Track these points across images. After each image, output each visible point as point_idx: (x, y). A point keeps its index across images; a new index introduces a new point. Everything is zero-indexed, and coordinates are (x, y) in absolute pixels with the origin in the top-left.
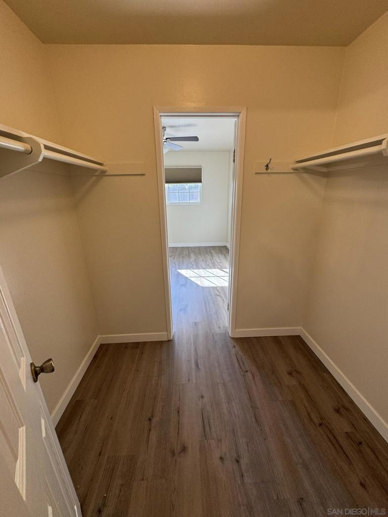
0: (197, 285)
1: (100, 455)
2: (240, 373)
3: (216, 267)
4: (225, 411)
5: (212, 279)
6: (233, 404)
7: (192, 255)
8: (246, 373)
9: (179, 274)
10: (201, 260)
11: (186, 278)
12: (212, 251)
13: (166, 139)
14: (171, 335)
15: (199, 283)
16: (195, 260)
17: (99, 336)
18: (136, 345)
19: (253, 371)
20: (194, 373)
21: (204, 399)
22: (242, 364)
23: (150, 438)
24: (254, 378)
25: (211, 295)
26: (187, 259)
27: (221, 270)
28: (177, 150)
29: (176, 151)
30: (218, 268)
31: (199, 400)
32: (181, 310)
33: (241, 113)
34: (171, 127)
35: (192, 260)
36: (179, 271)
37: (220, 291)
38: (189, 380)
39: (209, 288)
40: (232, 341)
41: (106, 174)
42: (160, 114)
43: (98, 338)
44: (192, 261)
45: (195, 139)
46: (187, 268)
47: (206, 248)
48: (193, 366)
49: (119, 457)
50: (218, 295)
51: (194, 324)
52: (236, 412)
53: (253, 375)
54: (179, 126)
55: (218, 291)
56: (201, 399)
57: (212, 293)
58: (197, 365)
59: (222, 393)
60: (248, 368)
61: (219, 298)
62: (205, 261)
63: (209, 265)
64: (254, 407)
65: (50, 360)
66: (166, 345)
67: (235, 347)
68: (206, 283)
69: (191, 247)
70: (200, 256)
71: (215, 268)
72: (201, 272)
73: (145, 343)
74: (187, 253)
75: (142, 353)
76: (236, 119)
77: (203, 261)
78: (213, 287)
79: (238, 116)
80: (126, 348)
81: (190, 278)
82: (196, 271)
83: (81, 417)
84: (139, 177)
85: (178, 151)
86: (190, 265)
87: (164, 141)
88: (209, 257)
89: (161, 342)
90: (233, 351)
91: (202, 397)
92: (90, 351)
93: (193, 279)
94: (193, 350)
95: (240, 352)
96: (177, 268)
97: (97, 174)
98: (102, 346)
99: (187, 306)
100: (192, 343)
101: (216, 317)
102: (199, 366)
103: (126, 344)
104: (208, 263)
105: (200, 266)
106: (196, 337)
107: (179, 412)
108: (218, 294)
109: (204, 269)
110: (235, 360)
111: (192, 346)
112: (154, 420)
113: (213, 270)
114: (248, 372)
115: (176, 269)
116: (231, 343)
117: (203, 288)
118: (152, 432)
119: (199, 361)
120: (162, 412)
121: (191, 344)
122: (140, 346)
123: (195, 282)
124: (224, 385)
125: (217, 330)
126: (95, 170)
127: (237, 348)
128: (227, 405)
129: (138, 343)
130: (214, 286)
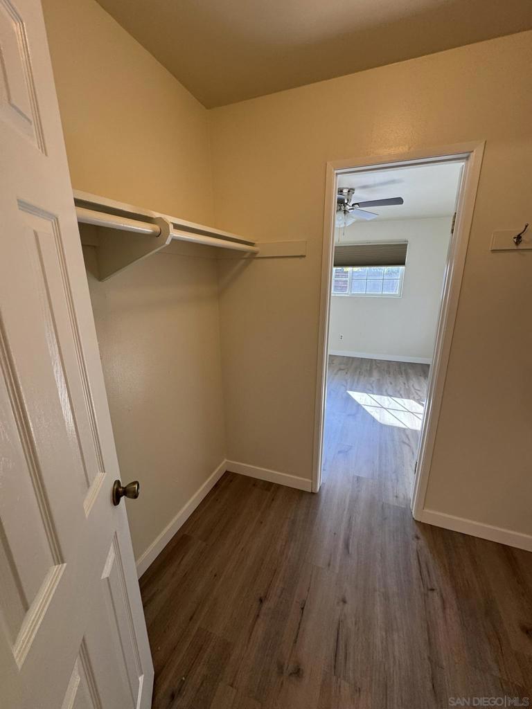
0: (374, 420)
1: (191, 620)
2: (420, 587)
3: (412, 397)
4: (378, 642)
5: (401, 415)
6: (396, 637)
7: (375, 374)
8: (430, 593)
9: (349, 397)
10: (388, 381)
11: (359, 405)
12: (410, 371)
13: (353, 205)
14: (316, 487)
15: (377, 416)
16: (379, 380)
17: (226, 460)
18: (268, 486)
19: (444, 595)
20: (339, 558)
21: (346, 605)
22: (425, 573)
23: (255, 629)
24: (444, 608)
25: (393, 440)
26: (366, 378)
27: (420, 403)
28: (368, 219)
29: (366, 221)
30: (414, 399)
31: (338, 603)
32: (340, 452)
33: (473, 151)
34: (364, 187)
35: (373, 379)
36: (350, 393)
37: (410, 437)
38: (329, 565)
39: (392, 428)
40: (416, 527)
41: (258, 256)
42: (336, 172)
43: (224, 462)
44: (373, 381)
45: (399, 201)
46: (363, 391)
47: (400, 364)
48: (341, 545)
49: (211, 633)
50: (404, 443)
51: (356, 479)
52: (397, 654)
53: (444, 602)
54: (375, 185)
55: (407, 436)
56: (341, 603)
57: (396, 438)
58: (347, 546)
59: (379, 609)
60: (436, 585)
61: (406, 449)
62: (393, 384)
63: (399, 392)
64: (434, 662)
65: (136, 482)
66: (306, 499)
67: (418, 538)
68: (387, 419)
69: (375, 360)
70: (387, 376)
71: (409, 398)
72: (385, 400)
73: (279, 487)
74: (368, 368)
75: (273, 500)
76: (463, 164)
77: (391, 383)
78: (399, 428)
79: (467, 158)
80: (254, 485)
81: (366, 407)
82: (375, 397)
83: (182, 559)
84: (298, 259)
85: (371, 221)
86: (370, 387)
87: (349, 208)
88: (401, 380)
89: (302, 493)
90: (414, 544)
91: (344, 602)
92: (212, 476)
93: (368, 409)
94: (345, 520)
95: (426, 551)
96: (348, 387)
97: (246, 256)
98: (227, 473)
99: (351, 447)
100: (346, 510)
101: (394, 477)
102: (350, 548)
103: (256, 480)
104: (398, 388)
105: (384, 390)
106: (355, 500)
107: (303, 609)
108: (407, 441)
109: (391, 396)
110: (414, 563)
111: (345, 512)
112: (266, 605)
113: (406, 401)
114: (435, 594)
115: (346, 390)
116: (411, 530)
117: (382, 426)
118: (259, 621)
119: (351, 541)
120: (280, 597)
121: (344, 510)
122: (273, 489)
123: (372, 414)
124: (386, 597)
125: (392, 500)
126: (243, 252)
127: (422, 542)
128: (384, 634)
129: (271, 484)
130: (401, 426)
